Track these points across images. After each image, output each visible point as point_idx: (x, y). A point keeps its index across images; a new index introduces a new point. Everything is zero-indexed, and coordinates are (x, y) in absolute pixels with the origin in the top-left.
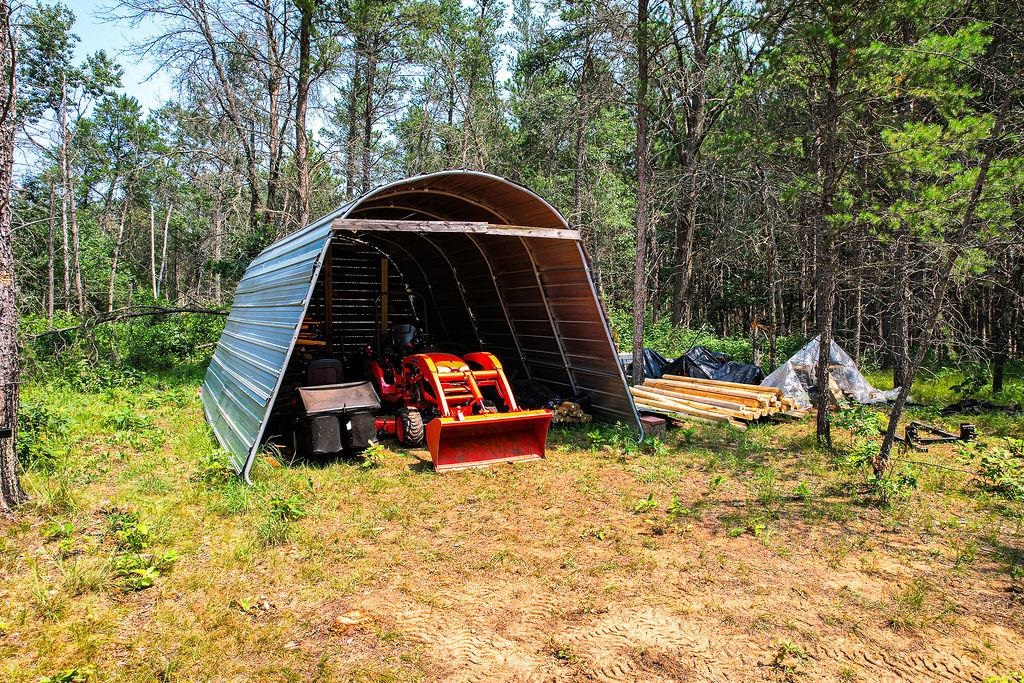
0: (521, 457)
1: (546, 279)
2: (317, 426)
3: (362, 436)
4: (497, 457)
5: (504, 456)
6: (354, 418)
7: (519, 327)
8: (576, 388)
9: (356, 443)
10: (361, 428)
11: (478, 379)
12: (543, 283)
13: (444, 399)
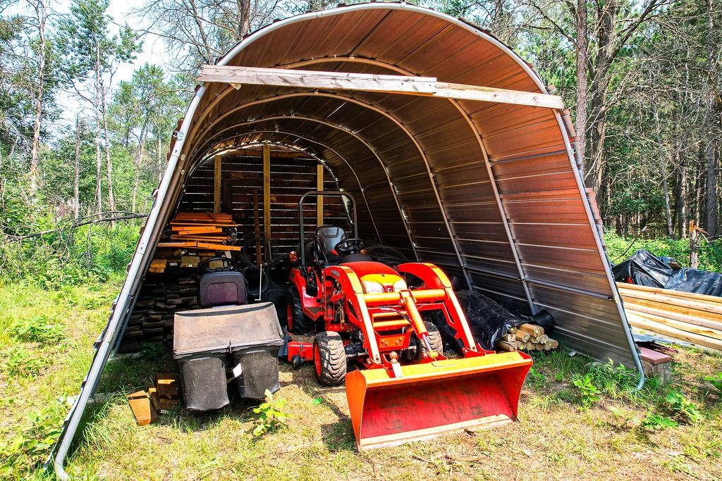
0: (484, 420)
1: (499, 171)
2: (192, 371)
3: (257, 383)
4: (449, 422)
5: (460, 420)
6: (244, 359)
7: (460, 231)
8: (534, 305)
9: (248, 393)
10: (255, 373)
11: (419, 301)
12: (495, 177)
13: (370, 328)
